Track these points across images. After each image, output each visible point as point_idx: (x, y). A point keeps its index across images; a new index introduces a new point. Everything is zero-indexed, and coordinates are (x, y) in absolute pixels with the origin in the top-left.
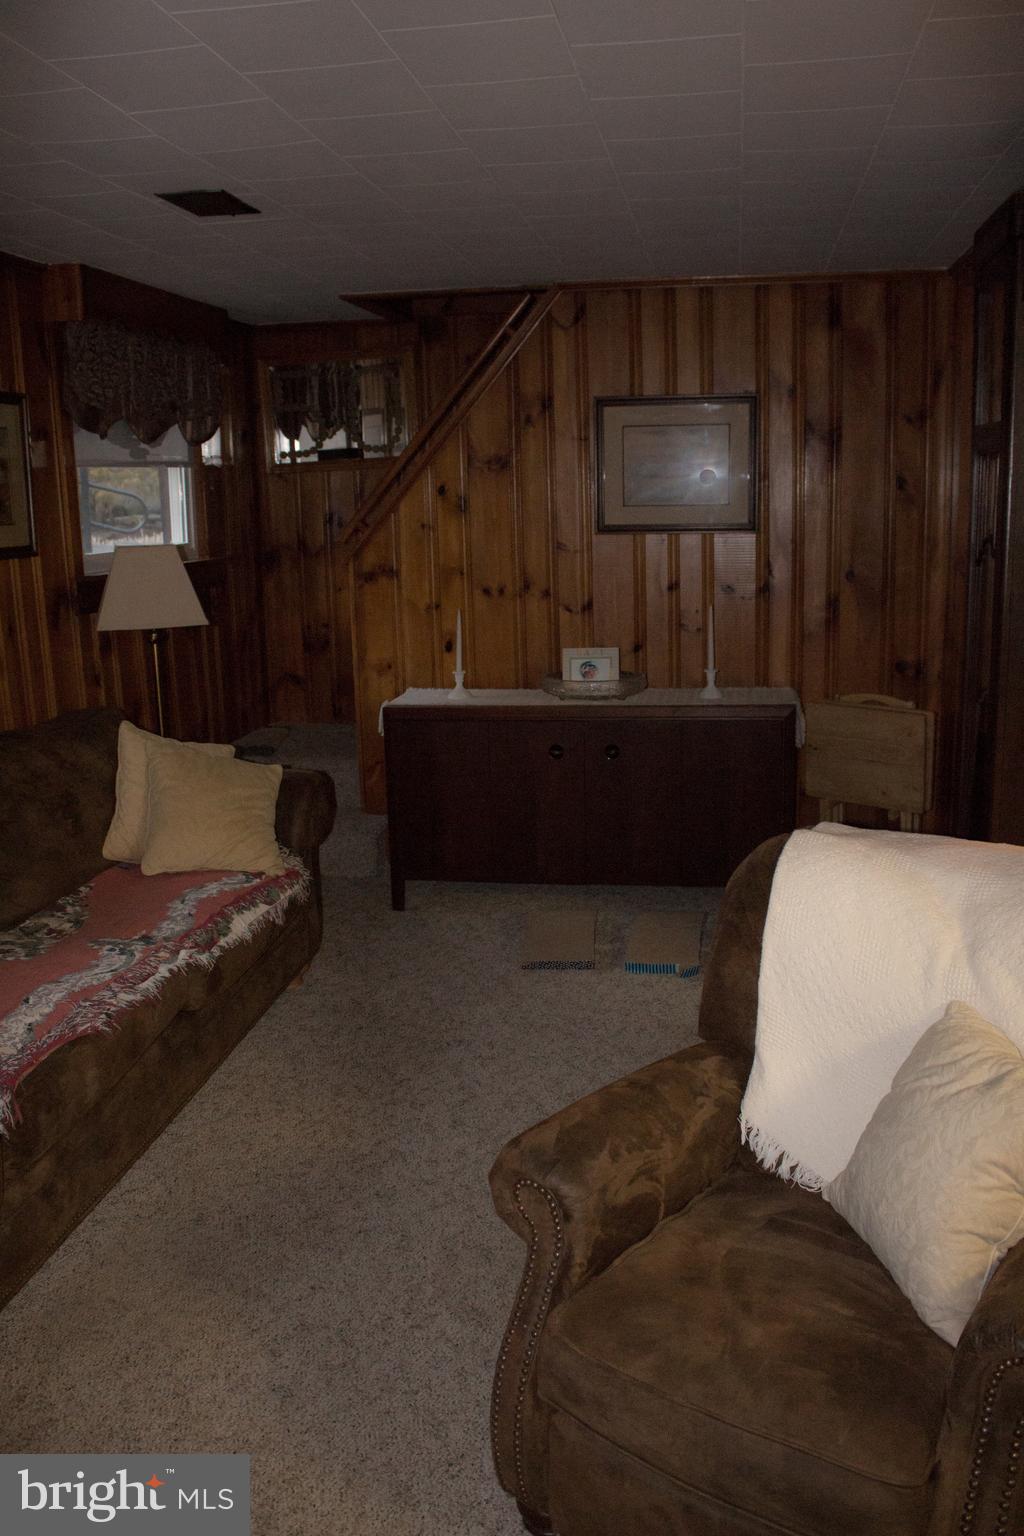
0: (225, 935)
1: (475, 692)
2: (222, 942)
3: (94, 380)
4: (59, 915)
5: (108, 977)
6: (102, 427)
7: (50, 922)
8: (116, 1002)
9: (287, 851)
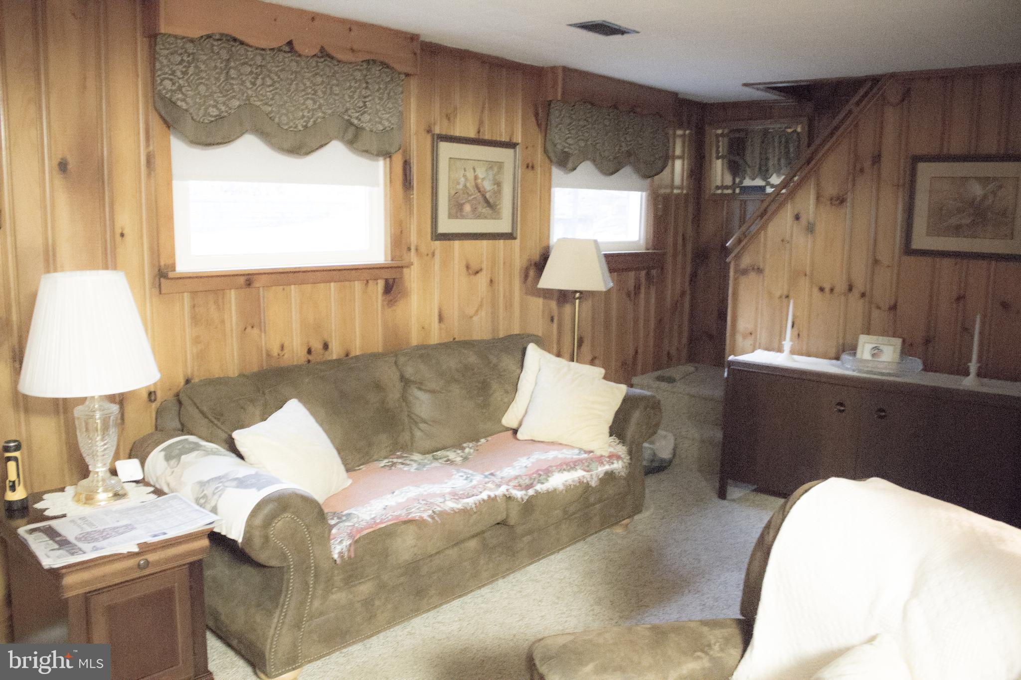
0: (542, 483)
1: (796, 357)
2: (538, 487)
3: (569, 135)
4: (459, 451)
5: (448, 490)
6: (570, 165)
7: (451, 455)
8: (442, 505)
9: (618, 441)
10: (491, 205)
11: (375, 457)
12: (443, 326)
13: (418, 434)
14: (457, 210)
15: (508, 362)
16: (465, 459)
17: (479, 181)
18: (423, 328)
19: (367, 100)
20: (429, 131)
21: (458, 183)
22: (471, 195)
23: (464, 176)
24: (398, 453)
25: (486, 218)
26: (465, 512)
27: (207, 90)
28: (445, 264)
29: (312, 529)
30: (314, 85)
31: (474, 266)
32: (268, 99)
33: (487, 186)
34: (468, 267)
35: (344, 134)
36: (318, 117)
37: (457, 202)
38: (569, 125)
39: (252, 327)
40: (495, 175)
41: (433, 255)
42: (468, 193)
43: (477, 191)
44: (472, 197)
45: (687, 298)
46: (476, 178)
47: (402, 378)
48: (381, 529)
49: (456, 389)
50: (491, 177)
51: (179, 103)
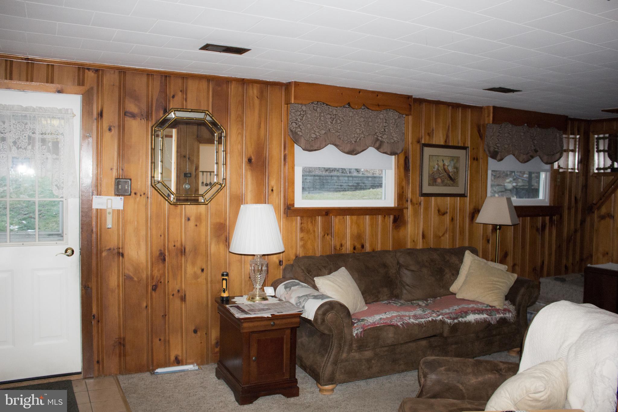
0: (463, 318)
2: (460, 319)
3: (498, 142)
4: (425, 302)
5: (412, 315)
6: (499, 157)
7: (421, 303)
8: (408, 320)
9: (510, 303)
10: (452, 179)
11: (381, 299)
12: (425, 241)
13: (405, 291)
14: (433, 181)
15: (454, 260)
16: (427, 305)
17: (446, 167)
18: (414, 241)
19: (386, 128)
20: (418, 142)
21: (434, 168)
22: (441, 174)
23: (438, 164)
24: (393, 299)
25: (449, 186)
26: (420, 325)
27: (311, 126)
28: (426, 209)
29: (344, 320)
30: (360, 122)
31: (442, 210)
32: (338, 129)
33: (450, 169)
34: (439, 211)
35: (375, 144)
36: (362, 137)
37: (433, 177)
38: (498, 136)
39: (328, 235)
40: (454, 164)
41: (420, 204)
42: (439, 173)
43: (444, 172)
44: (442, 175)
45: (579, 234)
46: (444, 165)
47: (398, 263)
48: (377, 327)
49: (425, 270)
50: (452, 165)
51: (299, 133)
